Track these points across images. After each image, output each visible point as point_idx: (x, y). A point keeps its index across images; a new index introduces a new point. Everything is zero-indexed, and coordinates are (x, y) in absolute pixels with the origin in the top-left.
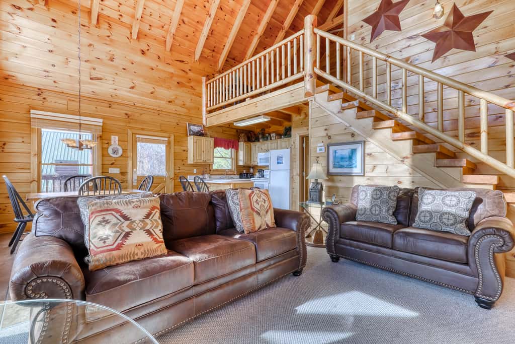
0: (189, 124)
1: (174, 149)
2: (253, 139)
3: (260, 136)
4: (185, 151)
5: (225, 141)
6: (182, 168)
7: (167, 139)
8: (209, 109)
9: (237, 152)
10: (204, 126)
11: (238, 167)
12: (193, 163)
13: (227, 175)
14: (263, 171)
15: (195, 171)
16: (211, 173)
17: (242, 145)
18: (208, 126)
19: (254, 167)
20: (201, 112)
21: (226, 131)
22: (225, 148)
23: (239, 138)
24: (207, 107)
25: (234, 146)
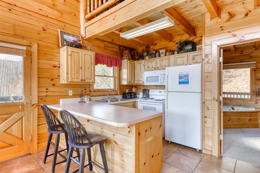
0: (61, 32)
1: (38, 63)
2: (137, 58)
3: (145, 54)
4: (55, 67)
5: (108, 57)
6: (51, 89)
7: (24, 48)
8: (89, 15)
9: (120, 70)
10: (83, 38)
11: (121, 86)
12: (66, 82)
13: (109, 95)
14: (149, 90)
15: (71, 93)
16: (92, 93)
17: (125, 63)
18: (87, 37)
19: (136, 86)
20: (79, 19)
21: (108, 47)
22: (108, 66)
23: (122, 56)
24: (86, 13)
25: (118, 64)
